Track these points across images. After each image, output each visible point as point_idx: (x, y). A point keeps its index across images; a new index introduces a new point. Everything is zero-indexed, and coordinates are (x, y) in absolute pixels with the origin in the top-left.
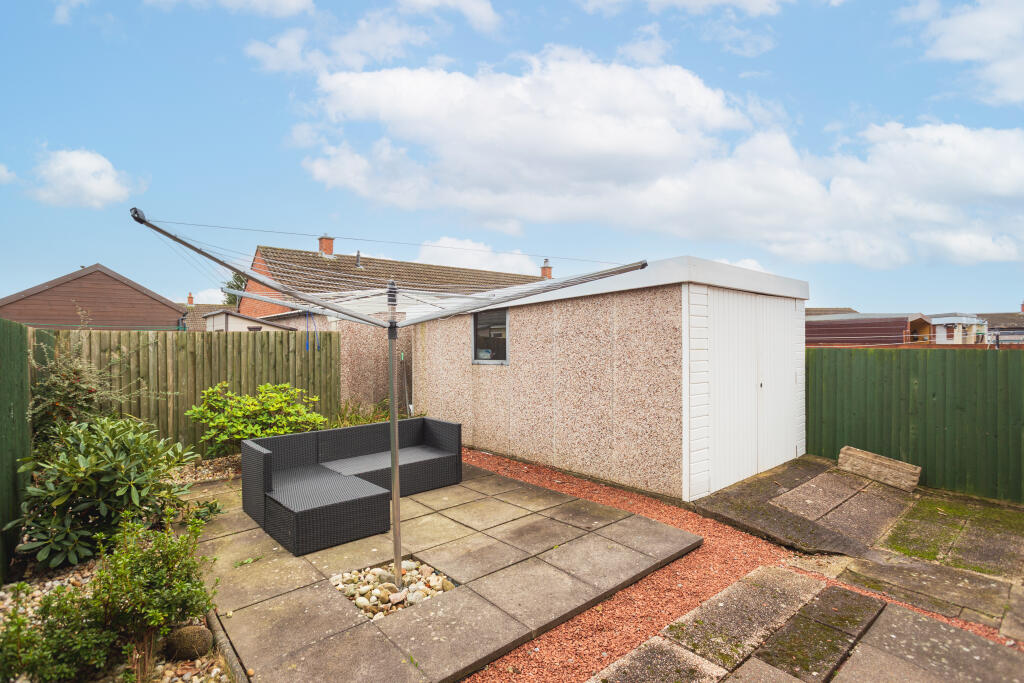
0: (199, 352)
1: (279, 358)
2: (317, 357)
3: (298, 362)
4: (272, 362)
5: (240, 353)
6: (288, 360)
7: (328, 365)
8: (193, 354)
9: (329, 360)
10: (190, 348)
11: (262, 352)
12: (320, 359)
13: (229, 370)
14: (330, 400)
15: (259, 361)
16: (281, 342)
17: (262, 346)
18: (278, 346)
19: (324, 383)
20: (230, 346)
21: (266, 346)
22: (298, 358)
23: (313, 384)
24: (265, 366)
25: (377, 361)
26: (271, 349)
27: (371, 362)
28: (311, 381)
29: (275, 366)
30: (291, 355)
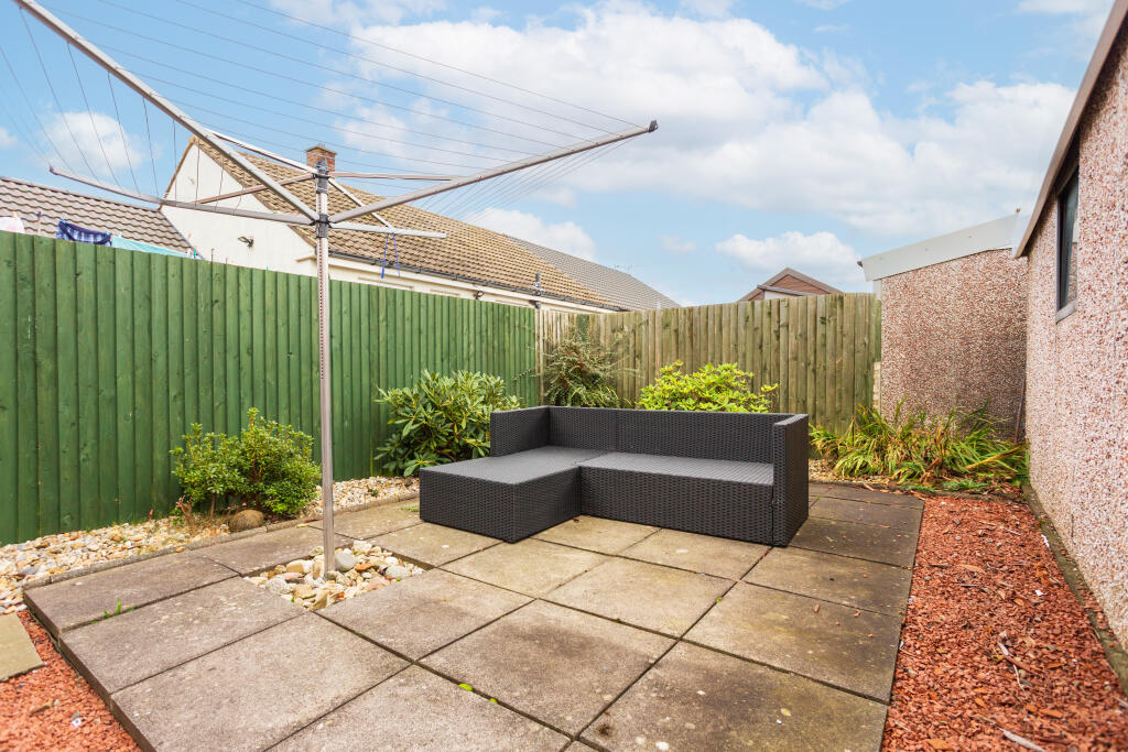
0: (681, 330)
1: (766, 335)
2: (819, 332)
3: (792, 340)
4: (758, 340)
5: (721, 329)
6: (778, 337)
7: (839, 344)
8: (676, 331)
9: (839, 336)
10: (673, 326)
11: (745, 327)
12: (825, 336)
13: (710, 350)
14: (841, 398)
15: (741, 339)
16: (770, 314)
17: (747, 319)
18: (766, 320)
19: (829, 372)
20: (710, 322)
21: (750, 319)
22: (792, 334)
23: (814, 371)
24: (749, 345)
25: (966, 340)
26: (758, 323)
27: (954, 343)
28: (811, 367)
29: (761, 347)
30: (782, 331)
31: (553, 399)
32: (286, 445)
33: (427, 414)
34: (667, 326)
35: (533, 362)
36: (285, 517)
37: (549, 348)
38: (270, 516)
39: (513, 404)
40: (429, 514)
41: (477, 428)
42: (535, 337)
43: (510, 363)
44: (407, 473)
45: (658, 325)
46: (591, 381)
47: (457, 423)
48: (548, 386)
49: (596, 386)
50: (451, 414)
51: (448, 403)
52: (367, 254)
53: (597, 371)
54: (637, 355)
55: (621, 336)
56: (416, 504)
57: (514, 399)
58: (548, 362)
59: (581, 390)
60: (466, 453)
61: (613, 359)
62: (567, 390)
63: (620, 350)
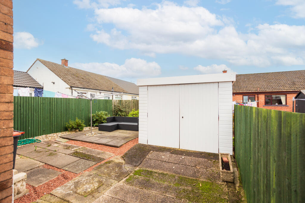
31: (115, 114)
32: (80, 122)
33: (97, 118)
34: (134, 103)
35: (112, 108)
36: (82, 131)
37: (115, 106)
38: (80, 131)
39: (109, 116)
40: (99, 130)
41: (104, 119)
42: (112, 104)
43: (108, 109)
44: (94, 126)
45: (132, 102)
46: (121, 111)
47: (101, 119)
48: (114, 112)
49: (122, 112)
50: (101, 118)
51: (100, 116)
52: (80, 86)
53: (122, 110)
54: (129, 107)
55: (127, 104)
56: (98, 129)
57: (109, 115)
58: (114, 108)
59: (120, 113)
60: (102, 123)
61: (125, 108)
62: (118, 113)
63: (127, 106)
